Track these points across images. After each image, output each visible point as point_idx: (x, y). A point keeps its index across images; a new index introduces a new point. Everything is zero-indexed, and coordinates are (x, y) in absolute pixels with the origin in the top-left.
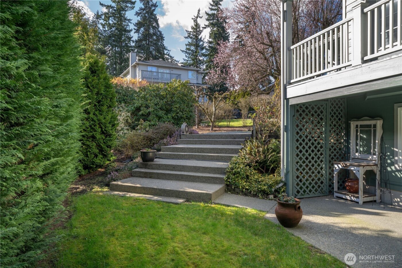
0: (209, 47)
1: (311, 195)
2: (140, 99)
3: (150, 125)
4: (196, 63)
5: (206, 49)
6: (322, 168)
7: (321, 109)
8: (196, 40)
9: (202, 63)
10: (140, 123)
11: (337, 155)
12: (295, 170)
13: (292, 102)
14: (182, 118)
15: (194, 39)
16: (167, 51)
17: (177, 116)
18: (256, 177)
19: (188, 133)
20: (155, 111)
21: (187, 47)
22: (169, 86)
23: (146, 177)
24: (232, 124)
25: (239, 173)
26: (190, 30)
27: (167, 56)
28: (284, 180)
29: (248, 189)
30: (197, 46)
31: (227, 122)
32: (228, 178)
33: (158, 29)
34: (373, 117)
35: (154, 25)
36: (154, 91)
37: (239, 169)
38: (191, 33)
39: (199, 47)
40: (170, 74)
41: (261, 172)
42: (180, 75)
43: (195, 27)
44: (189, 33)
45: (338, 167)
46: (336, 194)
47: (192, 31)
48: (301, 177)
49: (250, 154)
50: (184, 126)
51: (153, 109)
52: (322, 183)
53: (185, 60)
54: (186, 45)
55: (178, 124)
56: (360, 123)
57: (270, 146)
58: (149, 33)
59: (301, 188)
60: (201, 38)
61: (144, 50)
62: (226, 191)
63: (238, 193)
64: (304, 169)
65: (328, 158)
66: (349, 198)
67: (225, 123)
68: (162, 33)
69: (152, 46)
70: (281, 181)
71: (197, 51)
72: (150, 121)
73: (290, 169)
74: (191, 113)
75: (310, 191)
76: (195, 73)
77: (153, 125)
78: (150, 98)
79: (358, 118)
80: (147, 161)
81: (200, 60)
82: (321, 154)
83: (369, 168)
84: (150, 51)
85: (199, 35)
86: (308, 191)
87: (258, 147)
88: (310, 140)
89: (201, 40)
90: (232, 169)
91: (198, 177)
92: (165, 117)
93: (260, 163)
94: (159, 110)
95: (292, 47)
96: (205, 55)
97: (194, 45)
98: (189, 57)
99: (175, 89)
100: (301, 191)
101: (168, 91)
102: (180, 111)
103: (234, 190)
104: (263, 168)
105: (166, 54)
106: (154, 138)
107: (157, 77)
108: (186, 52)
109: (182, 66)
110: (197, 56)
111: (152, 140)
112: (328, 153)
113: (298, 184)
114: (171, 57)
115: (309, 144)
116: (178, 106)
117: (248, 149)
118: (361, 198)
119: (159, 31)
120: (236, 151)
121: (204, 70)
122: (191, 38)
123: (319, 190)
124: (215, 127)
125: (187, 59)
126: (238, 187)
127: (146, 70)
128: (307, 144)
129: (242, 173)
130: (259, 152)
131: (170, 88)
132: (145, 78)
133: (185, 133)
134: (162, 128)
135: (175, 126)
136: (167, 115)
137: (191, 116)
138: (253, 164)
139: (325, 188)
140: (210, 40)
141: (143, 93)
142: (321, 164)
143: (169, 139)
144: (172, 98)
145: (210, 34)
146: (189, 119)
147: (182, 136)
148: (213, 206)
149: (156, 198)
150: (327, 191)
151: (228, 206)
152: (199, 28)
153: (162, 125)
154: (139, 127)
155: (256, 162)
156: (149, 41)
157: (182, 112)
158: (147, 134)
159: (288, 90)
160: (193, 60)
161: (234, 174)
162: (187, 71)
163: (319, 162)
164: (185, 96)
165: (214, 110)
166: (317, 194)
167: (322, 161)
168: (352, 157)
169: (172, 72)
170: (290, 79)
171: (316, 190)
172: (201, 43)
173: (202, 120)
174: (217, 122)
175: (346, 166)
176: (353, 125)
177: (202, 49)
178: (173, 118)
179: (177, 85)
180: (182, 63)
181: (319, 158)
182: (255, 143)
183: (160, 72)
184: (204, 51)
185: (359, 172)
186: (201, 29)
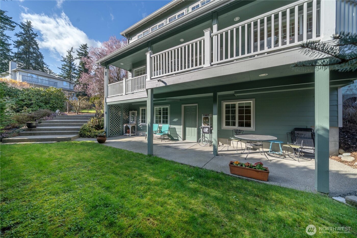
0: (79, 70)
1: (116, 135)
2: (24, 95)
3: (32, 110)
4: (70, 76)
5: (77, 71)
6: (120, 126)
7: (120, 107)
8: (70, 64)
9: (74, 77)
10: (24, 108)
11: (126, 122)
12: (109, 127)
13: (108, 104)
14: (56, 107)
15: (68, 63)
16: (46, 66)
17: (54, 106)
18: (94, 131)
19: (60, 115)
20: (37, 103)
21: (63, 66)
22: (47, 90)
23: (31, 135)
24: (90, 111)
25: (86, 129)
26: (65, 57)
27: (46, 69)
28: (105, 131)
29: (90, 135)
30: (71, 67)
31: (87, 110)
32: (81, 132)
33: (38, 50)
34: (135, 110)
35: (34, 47)
36: (36, 91)
37: (86, 128)
38: (66, 59)
39: (72, 68)
40: (49, 81)
41: (98, 130)
42: (56, 83)
43: (69, 57)
44: (65, 59)
45: (125, 125)
46: (124, 134)
47: (67, 58)
48: (112, 129)
49: (93, 123)
50: (58, 111)
51: (35, 102)
52: (120, 131)
53: (61, 74)
54: (62, 65)
55: (54, 110)
56: (132, 112)
57: (101, 119)
58: (29, 51)
59: (112, 133)
60: (73, 64)
61: (24, 61)
62: (79, 137)
63: (85, 137)
64: (113, 127)
65: (122, 123)
66: (127, 135)
67: (86, 111)
68: (42, 54)
69: (32, 60)
70: (104, 131)
71: (71, 70)
72: (32, 108)
73: (108, 127)
74: (63, 105)
75: (115, 134)
76: (69, 83)
77: (35, 110)
78: (32, 95)
79: (132, 110)
80: (31, 127)
81: (72, 76)
82: (120, 122)
83: (133, 125)
84: (30, 63)
85: (72, 62)
86: (114, 134)
87: (96, 120)
88: (115, 117)
89: (73, 65)
90: (83, 128)
91: (65, 133)
92: (45, 106)
93: (97, 126)
94: (40, 102)
95: (108, 85)
96: (77, 74)
97: (69, 67)
98: (64, 73)
99: (52, 92)
100: (112, 134)
101: (47, 92)
102: (56, 104)
103: (84, 136)
104: (98, 128)
105: (45, 68)
106: (36, 117)
107: (37, 81)
108: (62, 69)
109: (58, 77)
110: (70, 73)
111: (34, 118)
112: (122, 121)
113: (111, 132)
114: (49, 70)
115: (115, 118)
116: (54, 101)
117: (92, 121)
118: (130, 134)
119: (39, 52)
120: (86, 122)
121: (75, 82)
122: (66, 62)
123: (119, 133)
124: (80, 113)
125: (63, 73)
126: (85, 135)
127: (27, 75)
128: (114, 118)
129: (87, 129)
130: (96, 121)
131: (49, 91)
132: (26, 80)
133: (58, 115)
134: (42, 112)
135: (52, 111)
136: (46, 105)
137: (63, 107)
138: (94, 126)
139: (121, 133)
140: (80, 66)
141: (27, 92)
142: (120, 125)
143: (47, 117)
144: (49, 96)
145: (80, 63)
146: (62, 108)
147: (56, 116)
148: (72, 142)
149: (38, 142)
150: (122, 134)
151: (79, 141)
152: (72, 57)
153: (42, 110)
154: (23, 111)
155: (95, 125)
156: (29, 56)
157: (57, 104)
158: (30, 115)
159: (107, 99)
160: (67, 75)
161: (84, 130)
162: (62, 81)
163: (119, 124)
164: (59, 96)
165: (79, 104)
166: (118, 135)
167: (120, 124)
168: (130, 122)
169: (50, 80)
170: (108, 96)
171: (118, 134)
172: (73, 66)
173: (72, 109)
174: (81, 110)
175: (127, 125)
176: (130, 112)
177: (74, 70)
178: (50, 107)
179: (53, 90)
180: (59, 75)
181: (119, 123)
182: (95, 118)
183: (40, 79)
184: (75, 71)
185: (130, 126)
186: (74, 59)
